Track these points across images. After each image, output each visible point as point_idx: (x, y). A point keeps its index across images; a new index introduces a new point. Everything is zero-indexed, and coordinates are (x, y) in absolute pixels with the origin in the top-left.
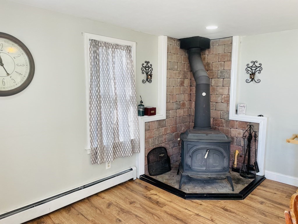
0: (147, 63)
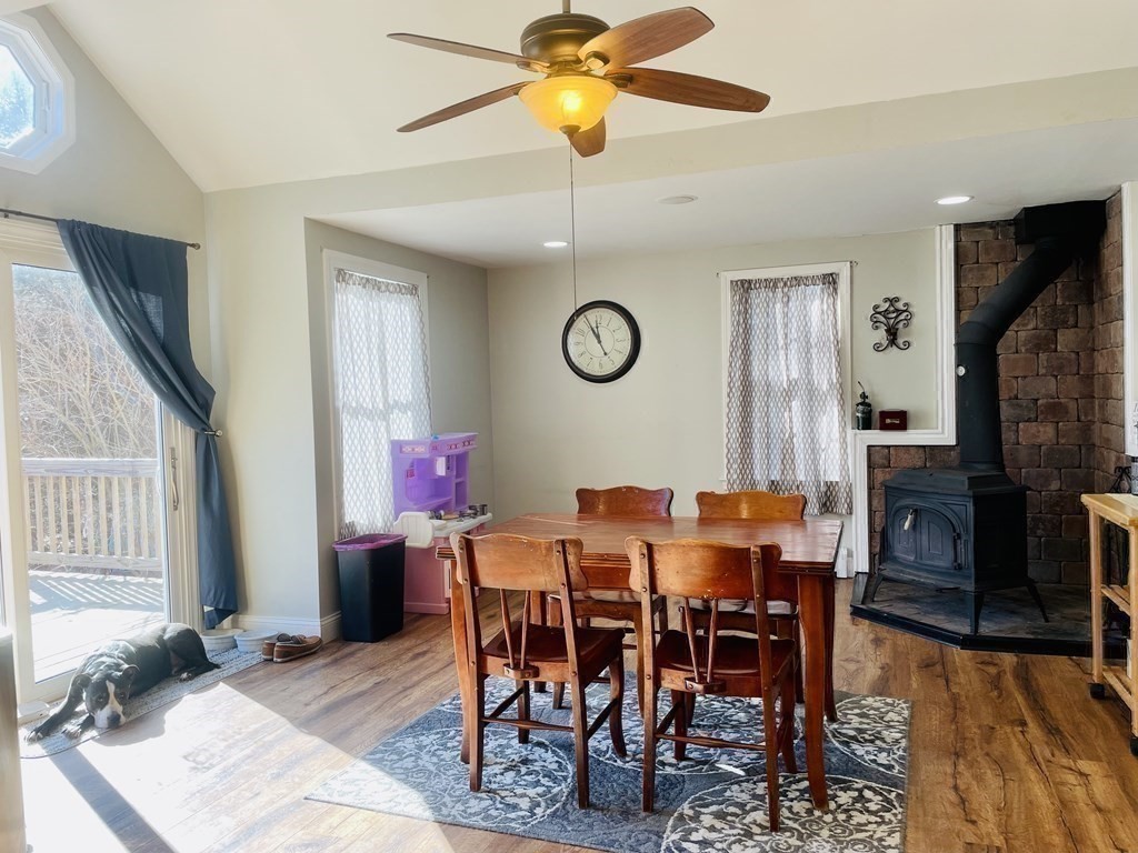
0: (893, 301)
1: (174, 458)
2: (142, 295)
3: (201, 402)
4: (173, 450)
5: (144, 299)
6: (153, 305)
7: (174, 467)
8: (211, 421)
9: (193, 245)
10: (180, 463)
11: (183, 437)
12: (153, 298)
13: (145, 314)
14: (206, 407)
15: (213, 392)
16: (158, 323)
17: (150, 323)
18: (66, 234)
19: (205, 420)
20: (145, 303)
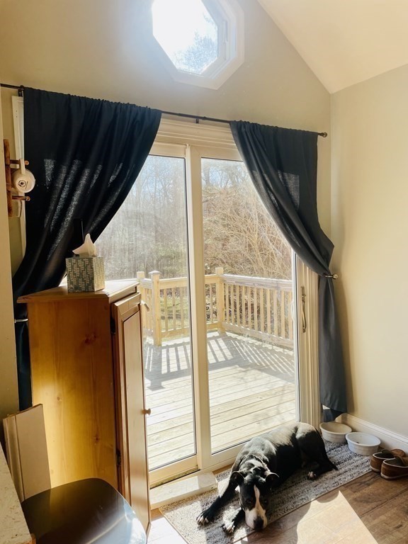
1: (303, 295)
2: (286, 174)
3: (323, 253)
4: (303, 288)
5: (287, 178)
6: (293, 182)
7: (303, 301)
8: (330, 268)
9: (322, 134)
10: (307, 298)
11: (310, 279)
12: (293, 177)
13: (287, 189)
14: (327, 257)
15: (333, 246)
16: (296, 195)
17: (290, 196)
18: (236, 132)
19: (326, 266)
20: (288, 181)
